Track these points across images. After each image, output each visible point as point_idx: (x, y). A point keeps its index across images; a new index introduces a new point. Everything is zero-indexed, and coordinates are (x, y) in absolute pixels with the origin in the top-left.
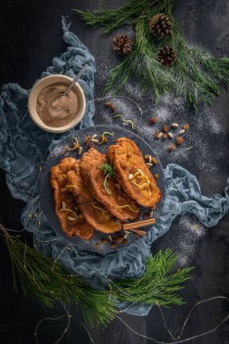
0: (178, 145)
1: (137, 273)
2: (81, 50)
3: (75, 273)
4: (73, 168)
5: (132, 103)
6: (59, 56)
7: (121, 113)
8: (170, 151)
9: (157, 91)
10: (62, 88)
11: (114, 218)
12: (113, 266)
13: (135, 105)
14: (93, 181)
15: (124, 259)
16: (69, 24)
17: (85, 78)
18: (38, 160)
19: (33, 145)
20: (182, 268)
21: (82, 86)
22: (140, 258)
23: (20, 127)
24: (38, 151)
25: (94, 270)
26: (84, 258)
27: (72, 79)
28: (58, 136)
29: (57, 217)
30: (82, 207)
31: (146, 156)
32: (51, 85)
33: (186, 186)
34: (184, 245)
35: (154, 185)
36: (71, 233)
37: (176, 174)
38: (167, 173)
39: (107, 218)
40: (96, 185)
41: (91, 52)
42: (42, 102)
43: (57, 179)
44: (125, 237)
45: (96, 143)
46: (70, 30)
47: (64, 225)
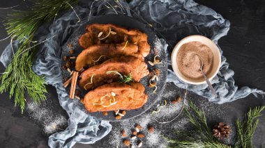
0: (124, 140)
1: (37, 67)
2: (232, 96)
3: (58, 17)
4: (139, 52)
5: (172, 118)
6: (234, 77)
7: (168, 107)
8: (122, 132)
9: (173, 142)
10: (207, 69)
11: (86, 68)
12: (51, 50)
13: (169, 120)
14: (122, 64)
15: (52, 61)
16: (256, 96)
17: (207, 90)
18: (158, 26)
19: (172, 27)
20: (26, 103)
21: (202, 85)
22: (48, 73)
23: (191, 23)
24: (165, 29)
25: (53, 34)
26: (66, 30)
27: (210, 79)
28: (170, 50)
29: (106, 24)
30: (106, 46)
31: (125, 113)
32: (213, 61)
33: (89, 133)
34: (43, 112)
35: (99, 109)
36: (89, 29)
37: (102, 129)
38: (105, 123)
39: (89, 63)
40: (118, 65)
41: (226, 104)
42: (203, 49)
43: (136, 36)
44: (68, 69)
45: (151, 77)
46: (251, 95)
47: (98, 26)
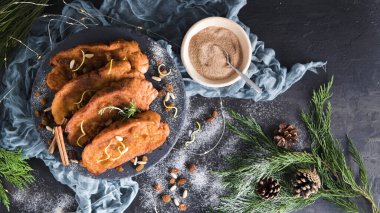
0: (161, 196)
1: (5, 140)
2: (282, 84)
3: (8, 62)
4: (133, 69)
5: (215, 143)
6: (276, 56)
7: (203, 130)
8: (154, 186)
9: (226, 174)
10: (235, 59)
11: (69, 116)
12: (16, 110)
13: (212, 146)
14: (115, 94)
15: (23, 125)
16: (315, 71)
17: (246, 87)
18: (151, 25)
19: (169, 20)
20: (8, 195)
21: (237, 83)
22: (22, 143)
23: (193, 5)
24: (161, 26)
25: (11, 88)
26: (27, 75)
27: (245, 71)
28: (177, 51)
29: (74, 47)
30: (85, 77)
31: (146, 158)
32: (240, 47)
33: (110, 204)
34: (37, 198)
35: (108, 166)
36: (55, 63)
37: (125, 192)
38: (127, 182)
39: (71, 108)
40: (110, 97)
41: (279, 97)
42: (220, 34)
43: (122, 48)
44: (48, 128)
45: (164, 98)
46: (308, 72)
47: (65, 54)
